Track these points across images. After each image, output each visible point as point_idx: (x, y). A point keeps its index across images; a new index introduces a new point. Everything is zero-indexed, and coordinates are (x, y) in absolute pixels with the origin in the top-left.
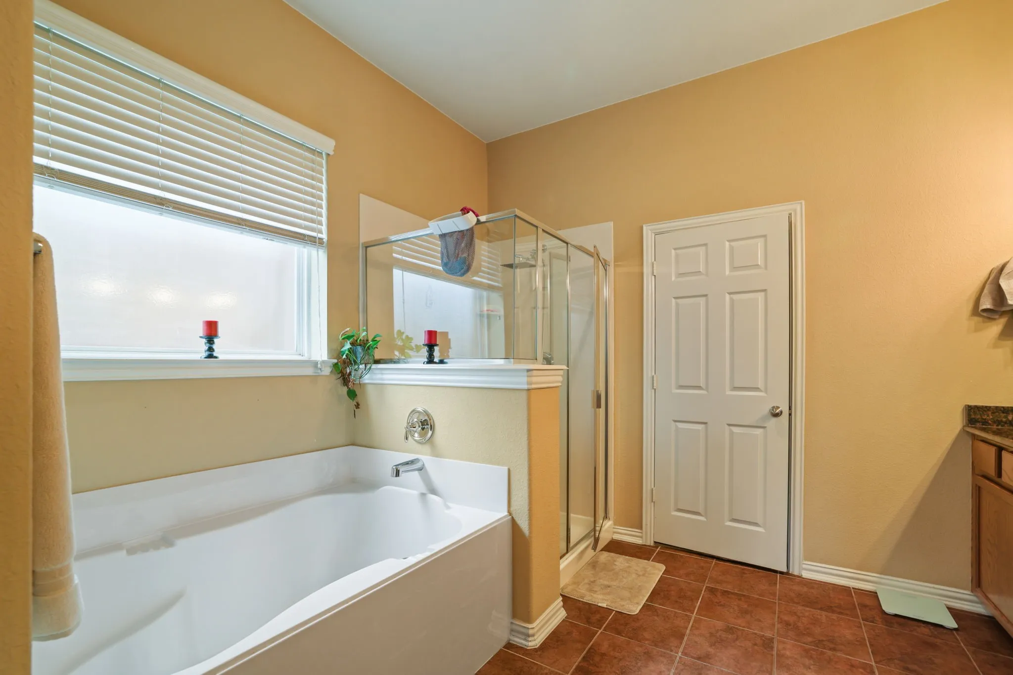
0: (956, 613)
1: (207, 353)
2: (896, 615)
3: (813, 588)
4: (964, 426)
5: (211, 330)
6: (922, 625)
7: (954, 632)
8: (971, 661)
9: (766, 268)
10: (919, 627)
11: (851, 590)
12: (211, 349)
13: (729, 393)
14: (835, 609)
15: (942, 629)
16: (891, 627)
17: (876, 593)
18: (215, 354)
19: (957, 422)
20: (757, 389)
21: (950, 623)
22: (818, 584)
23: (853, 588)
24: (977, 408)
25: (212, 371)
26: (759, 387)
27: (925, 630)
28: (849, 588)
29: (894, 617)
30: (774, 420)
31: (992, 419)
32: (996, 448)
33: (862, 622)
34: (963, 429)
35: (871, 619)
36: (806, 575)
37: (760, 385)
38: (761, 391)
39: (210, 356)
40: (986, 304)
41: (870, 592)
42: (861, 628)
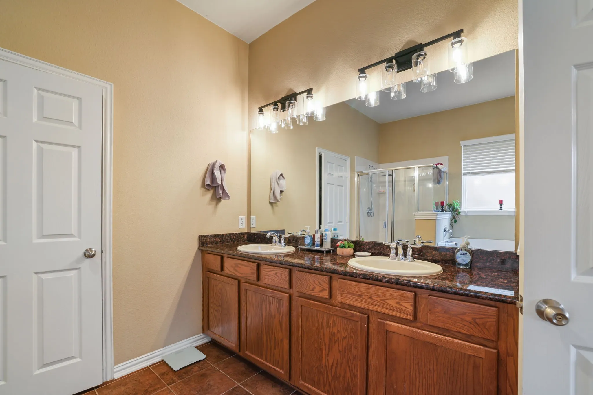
0: (201, 348)
1: (500, 209)
2: (181, 369)
3: (126, 384)
4: (199, 247)
5: (501, 202)
6: (194, 366)
7: (205, 360)
8: (220, 371)
9: (80, 127)
10: (193, 368)
11: (149, 368)
12: (501, 208)
13: (36, 241)
14: (150, 389)
15: (201, 362)
16: (183, 378)
17: (163, 360)
18: (502, 209)
19: (195, 245)
20: (70, 235)
21: (202, 356)
22: (128, 377)
23: (150, 366)
24: (204, 236)
25: (501, 213)
26: (73, 233)
27: (196, 368)
28: (147, 367)
29: (180, 371)
30: (89, 260)
31: (209, 241)
32: (220, 256)
33: (169, 387)
34: (199, 249)
35: (172, 381)
36: (117, 376)
37: (74, 231)
38: (74, 237)
39: (501, 209)
40: (208, 182)
41: (160, 362)
42: (171, 392)
